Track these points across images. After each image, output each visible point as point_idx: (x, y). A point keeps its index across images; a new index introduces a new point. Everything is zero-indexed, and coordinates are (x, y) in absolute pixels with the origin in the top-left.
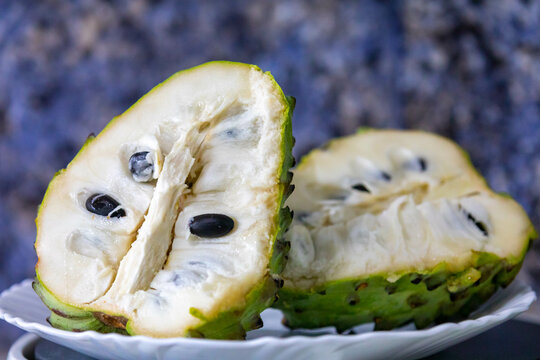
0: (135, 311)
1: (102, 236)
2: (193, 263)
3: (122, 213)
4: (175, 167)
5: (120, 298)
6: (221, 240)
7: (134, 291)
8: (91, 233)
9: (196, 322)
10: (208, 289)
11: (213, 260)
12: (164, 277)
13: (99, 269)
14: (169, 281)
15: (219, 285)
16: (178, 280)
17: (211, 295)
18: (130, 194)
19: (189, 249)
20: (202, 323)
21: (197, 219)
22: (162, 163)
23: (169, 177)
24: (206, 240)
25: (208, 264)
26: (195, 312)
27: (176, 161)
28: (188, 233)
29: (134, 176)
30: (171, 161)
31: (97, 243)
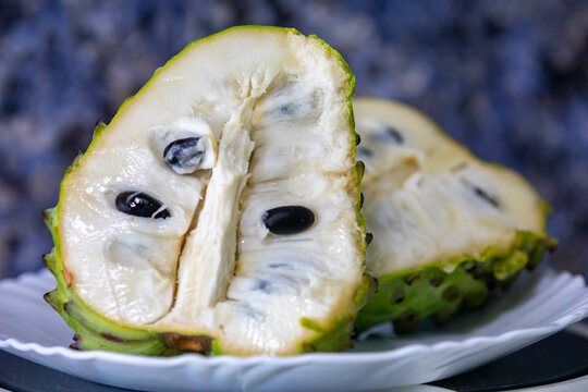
0: (221, 327)
1: (147, 241)
2: (274, 266)
3: (166, 214)
4: (234, 153)
5: (199, 314)
6: (302, 236)
7: (214, 302)
8: (133, 240)
9: (311, 335)
10: (317, 295)
11: (300, 261)
12: (242, 288)
13: (156, 281)
14: (255, 289)
15: (328, 290)
16: (268, 287)
17: (322, 302)
18: (175, 190)
19: (263, 249)
20: (319, 335)
21: (271, 213)
22: (217, 150)
23: (230, 167)
24: (284, 238)
25: (296, 265)
26: (307, 323)
27: (234, 146)
28: (265, 231)
30: (229, 146)
31: (140, 250)
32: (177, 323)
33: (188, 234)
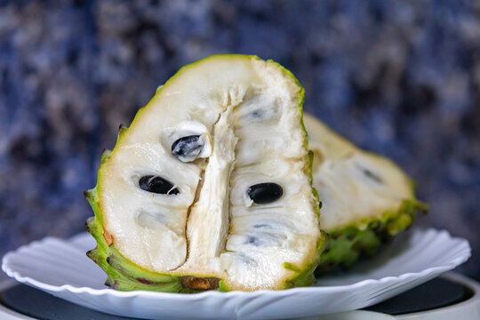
0: (226, 271)
1: (164, 211)
2: (257, 227)
3: (176, 192)
4: (224, 146)
5: (208, 262)
6: (275, 204)
7: (218, 254)
8: (154, 210)
9: (291, 275)
10: (293, 246)
11: (277, 223)
12: (237, 242)
13: (174, 239)
14: (246, 243)
15: (300, 242)
16: (256, 242)
17: (297, 251)
18: (181, 174)
19: (251, 216)
20: (297, 274)
21: (253, 188)
22: (212, 144)
23: (222, 155)
24: (262, 206)
25: (273, 225)
26: (289, 266)
27: (223, 141)
28: (249, 202)
29: (181, 158)
30: (221, 141)
31: (160, 217)
32: (192, 269)
33: (193, 205)
